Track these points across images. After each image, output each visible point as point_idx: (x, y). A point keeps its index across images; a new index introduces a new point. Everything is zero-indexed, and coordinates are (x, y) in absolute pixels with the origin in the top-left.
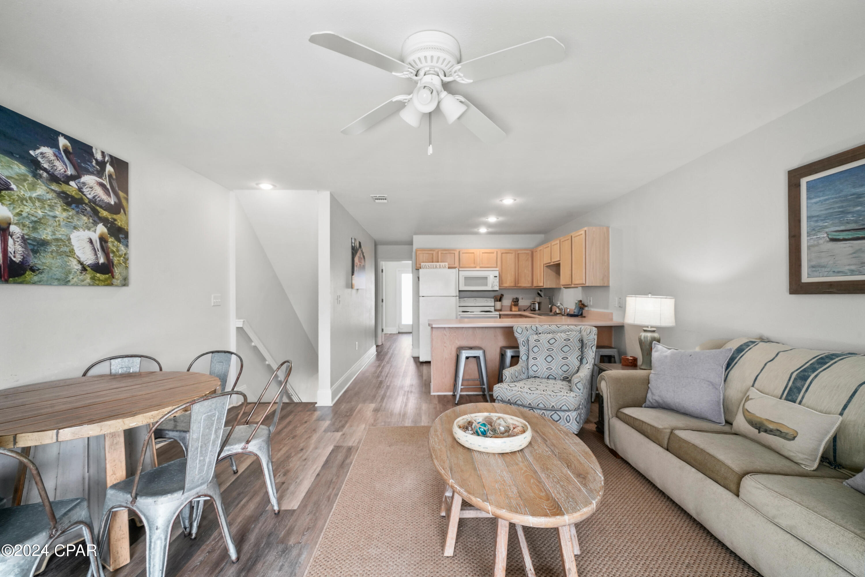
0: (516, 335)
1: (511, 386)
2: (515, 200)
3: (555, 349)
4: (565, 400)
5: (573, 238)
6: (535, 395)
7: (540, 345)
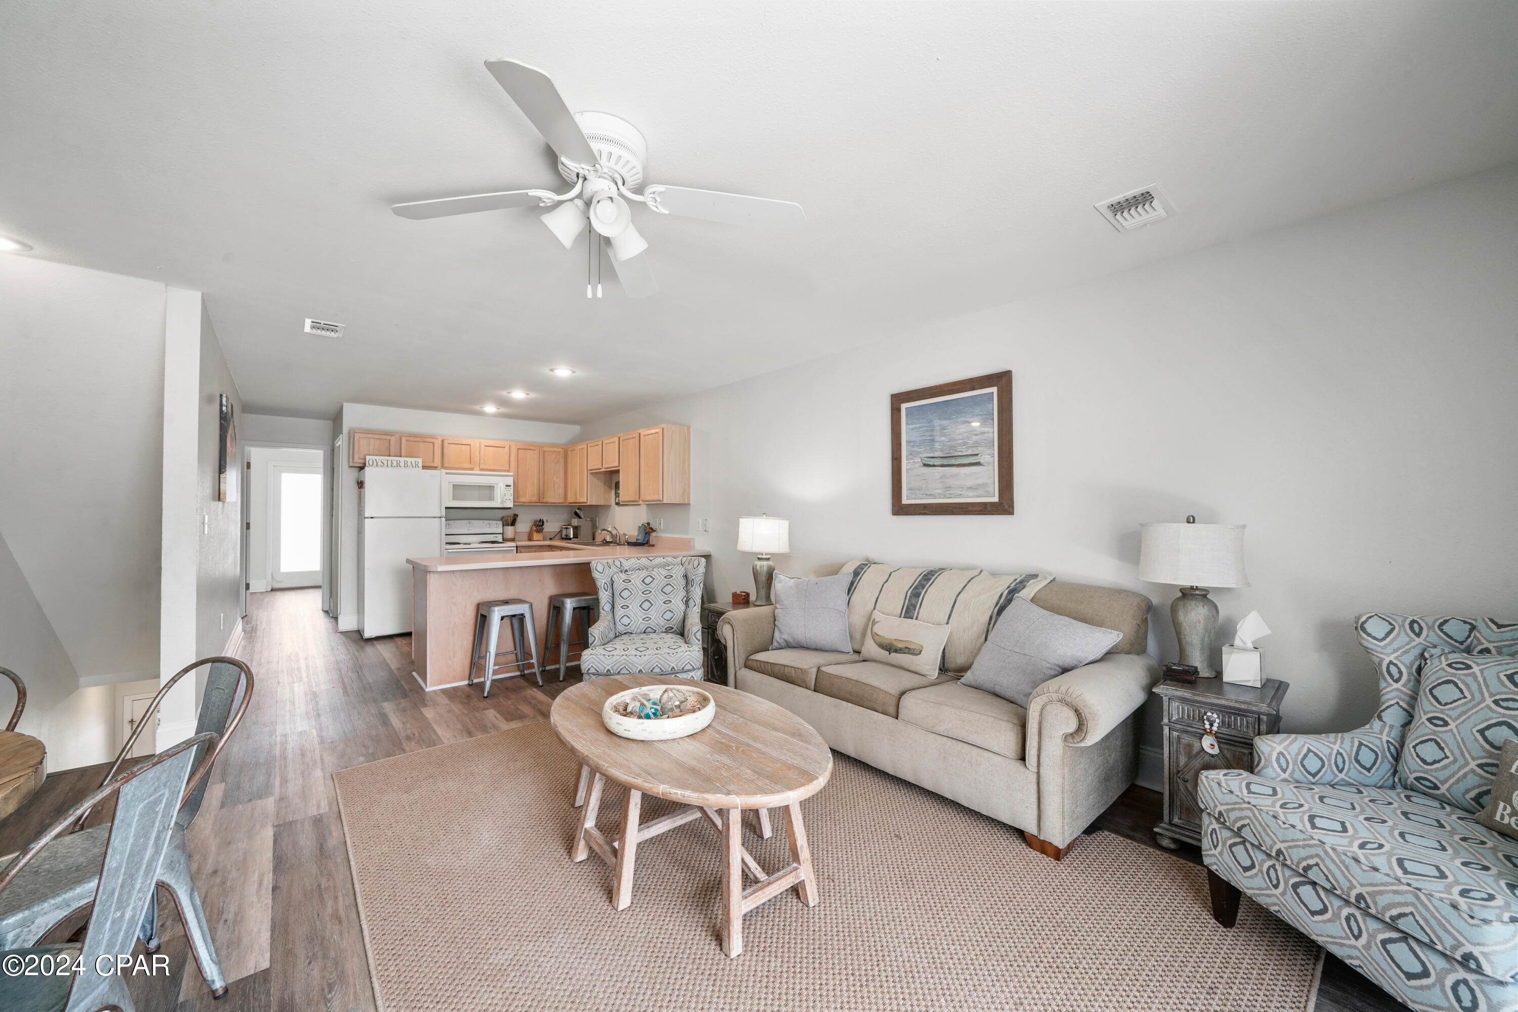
0: (595, 575)
1: (609, 649)
2: (574, 372)
3: (653, 591)
4: (688, 657)
5: (642, 437)
6: (647, 658)
7: (632, 586)
